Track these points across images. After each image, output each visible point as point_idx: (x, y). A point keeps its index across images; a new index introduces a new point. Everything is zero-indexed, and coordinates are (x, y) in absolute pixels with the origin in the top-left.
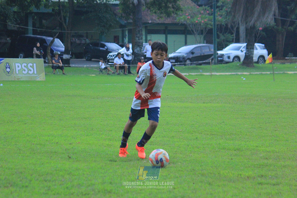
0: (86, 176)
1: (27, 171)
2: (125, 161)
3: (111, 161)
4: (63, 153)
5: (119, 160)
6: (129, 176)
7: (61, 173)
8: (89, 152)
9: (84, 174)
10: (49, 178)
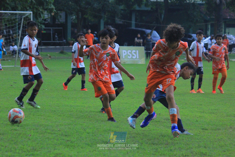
0: (185, 141)
1: (139, 136)
2: (215, 130)
3: (203, 129)
4: (165, 122)
5: (210, 129)
6: (220, 142)
7: (166, 138)
8: (186, 122)
9: (183, 139)
10: (156, 142)
